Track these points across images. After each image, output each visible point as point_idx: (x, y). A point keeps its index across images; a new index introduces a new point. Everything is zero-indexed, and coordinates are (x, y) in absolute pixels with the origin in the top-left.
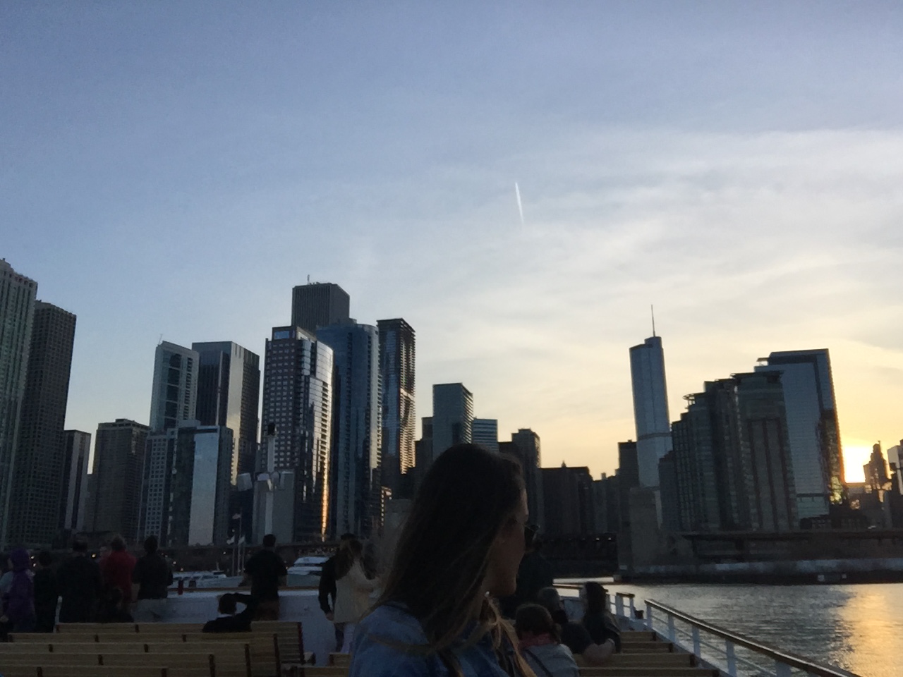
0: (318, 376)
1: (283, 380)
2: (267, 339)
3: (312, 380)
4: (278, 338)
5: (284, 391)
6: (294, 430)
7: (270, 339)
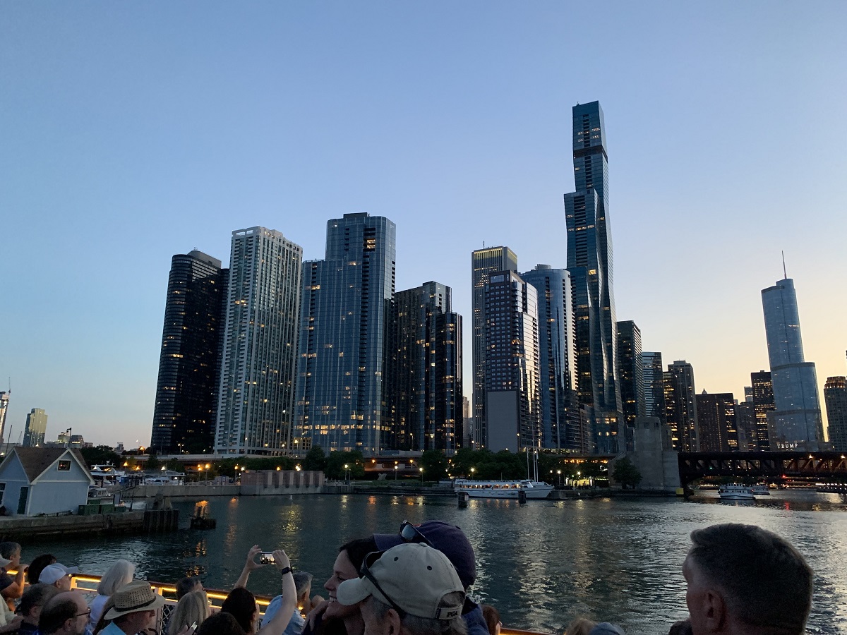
0: (529, 312)
3: (524, 315)
4: (495, 282)
5: (503, 325)
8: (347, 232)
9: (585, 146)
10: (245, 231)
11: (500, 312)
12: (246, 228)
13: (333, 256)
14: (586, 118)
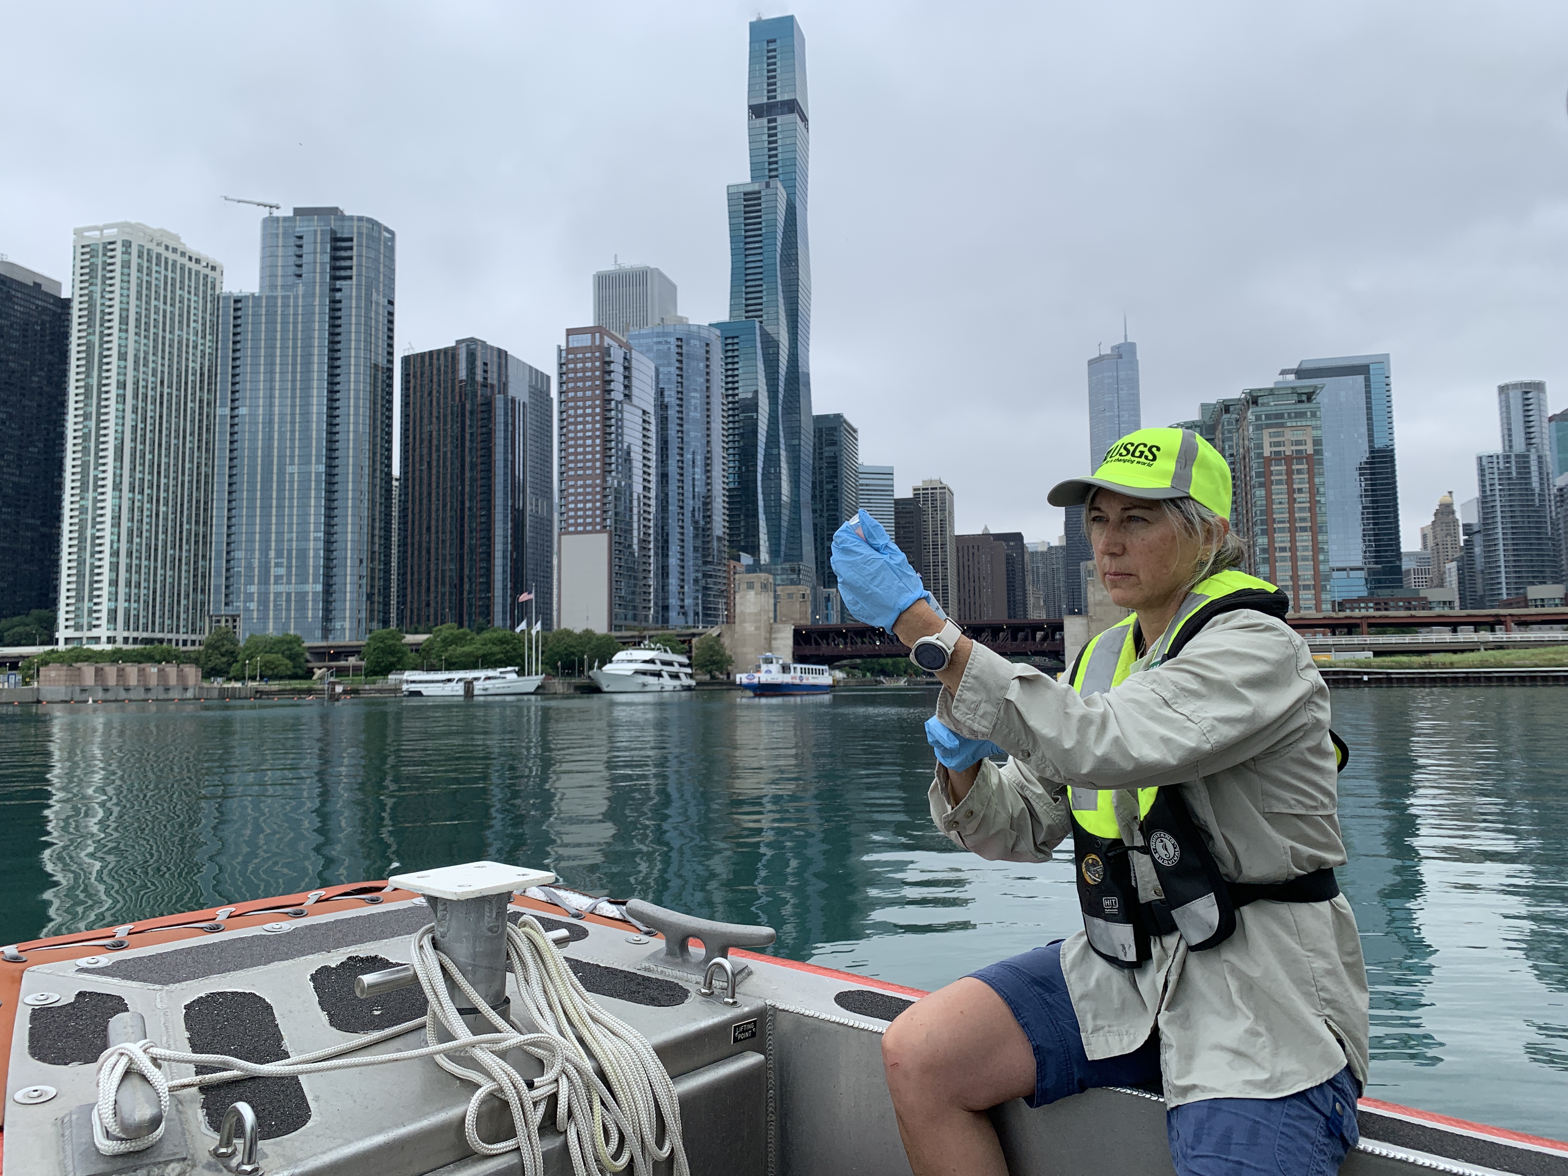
0: (635, 400)
1: (584, 408)
2: (559, 347)
3: (625, 405)
4: (576, 345)
5: (588, 423)
6: (604, 480)
7: (564, 347)
8: (299, 243)
9: (769, 98)
10: (101, 230)
11: (584, 399)
12: (100, 224)
13: (273, 287)
14: (772, 47)
